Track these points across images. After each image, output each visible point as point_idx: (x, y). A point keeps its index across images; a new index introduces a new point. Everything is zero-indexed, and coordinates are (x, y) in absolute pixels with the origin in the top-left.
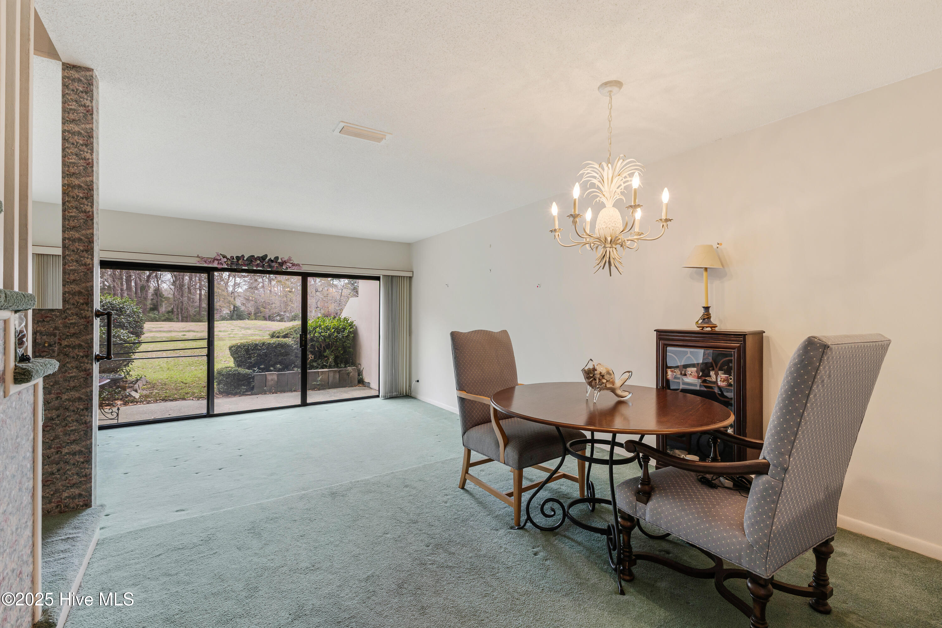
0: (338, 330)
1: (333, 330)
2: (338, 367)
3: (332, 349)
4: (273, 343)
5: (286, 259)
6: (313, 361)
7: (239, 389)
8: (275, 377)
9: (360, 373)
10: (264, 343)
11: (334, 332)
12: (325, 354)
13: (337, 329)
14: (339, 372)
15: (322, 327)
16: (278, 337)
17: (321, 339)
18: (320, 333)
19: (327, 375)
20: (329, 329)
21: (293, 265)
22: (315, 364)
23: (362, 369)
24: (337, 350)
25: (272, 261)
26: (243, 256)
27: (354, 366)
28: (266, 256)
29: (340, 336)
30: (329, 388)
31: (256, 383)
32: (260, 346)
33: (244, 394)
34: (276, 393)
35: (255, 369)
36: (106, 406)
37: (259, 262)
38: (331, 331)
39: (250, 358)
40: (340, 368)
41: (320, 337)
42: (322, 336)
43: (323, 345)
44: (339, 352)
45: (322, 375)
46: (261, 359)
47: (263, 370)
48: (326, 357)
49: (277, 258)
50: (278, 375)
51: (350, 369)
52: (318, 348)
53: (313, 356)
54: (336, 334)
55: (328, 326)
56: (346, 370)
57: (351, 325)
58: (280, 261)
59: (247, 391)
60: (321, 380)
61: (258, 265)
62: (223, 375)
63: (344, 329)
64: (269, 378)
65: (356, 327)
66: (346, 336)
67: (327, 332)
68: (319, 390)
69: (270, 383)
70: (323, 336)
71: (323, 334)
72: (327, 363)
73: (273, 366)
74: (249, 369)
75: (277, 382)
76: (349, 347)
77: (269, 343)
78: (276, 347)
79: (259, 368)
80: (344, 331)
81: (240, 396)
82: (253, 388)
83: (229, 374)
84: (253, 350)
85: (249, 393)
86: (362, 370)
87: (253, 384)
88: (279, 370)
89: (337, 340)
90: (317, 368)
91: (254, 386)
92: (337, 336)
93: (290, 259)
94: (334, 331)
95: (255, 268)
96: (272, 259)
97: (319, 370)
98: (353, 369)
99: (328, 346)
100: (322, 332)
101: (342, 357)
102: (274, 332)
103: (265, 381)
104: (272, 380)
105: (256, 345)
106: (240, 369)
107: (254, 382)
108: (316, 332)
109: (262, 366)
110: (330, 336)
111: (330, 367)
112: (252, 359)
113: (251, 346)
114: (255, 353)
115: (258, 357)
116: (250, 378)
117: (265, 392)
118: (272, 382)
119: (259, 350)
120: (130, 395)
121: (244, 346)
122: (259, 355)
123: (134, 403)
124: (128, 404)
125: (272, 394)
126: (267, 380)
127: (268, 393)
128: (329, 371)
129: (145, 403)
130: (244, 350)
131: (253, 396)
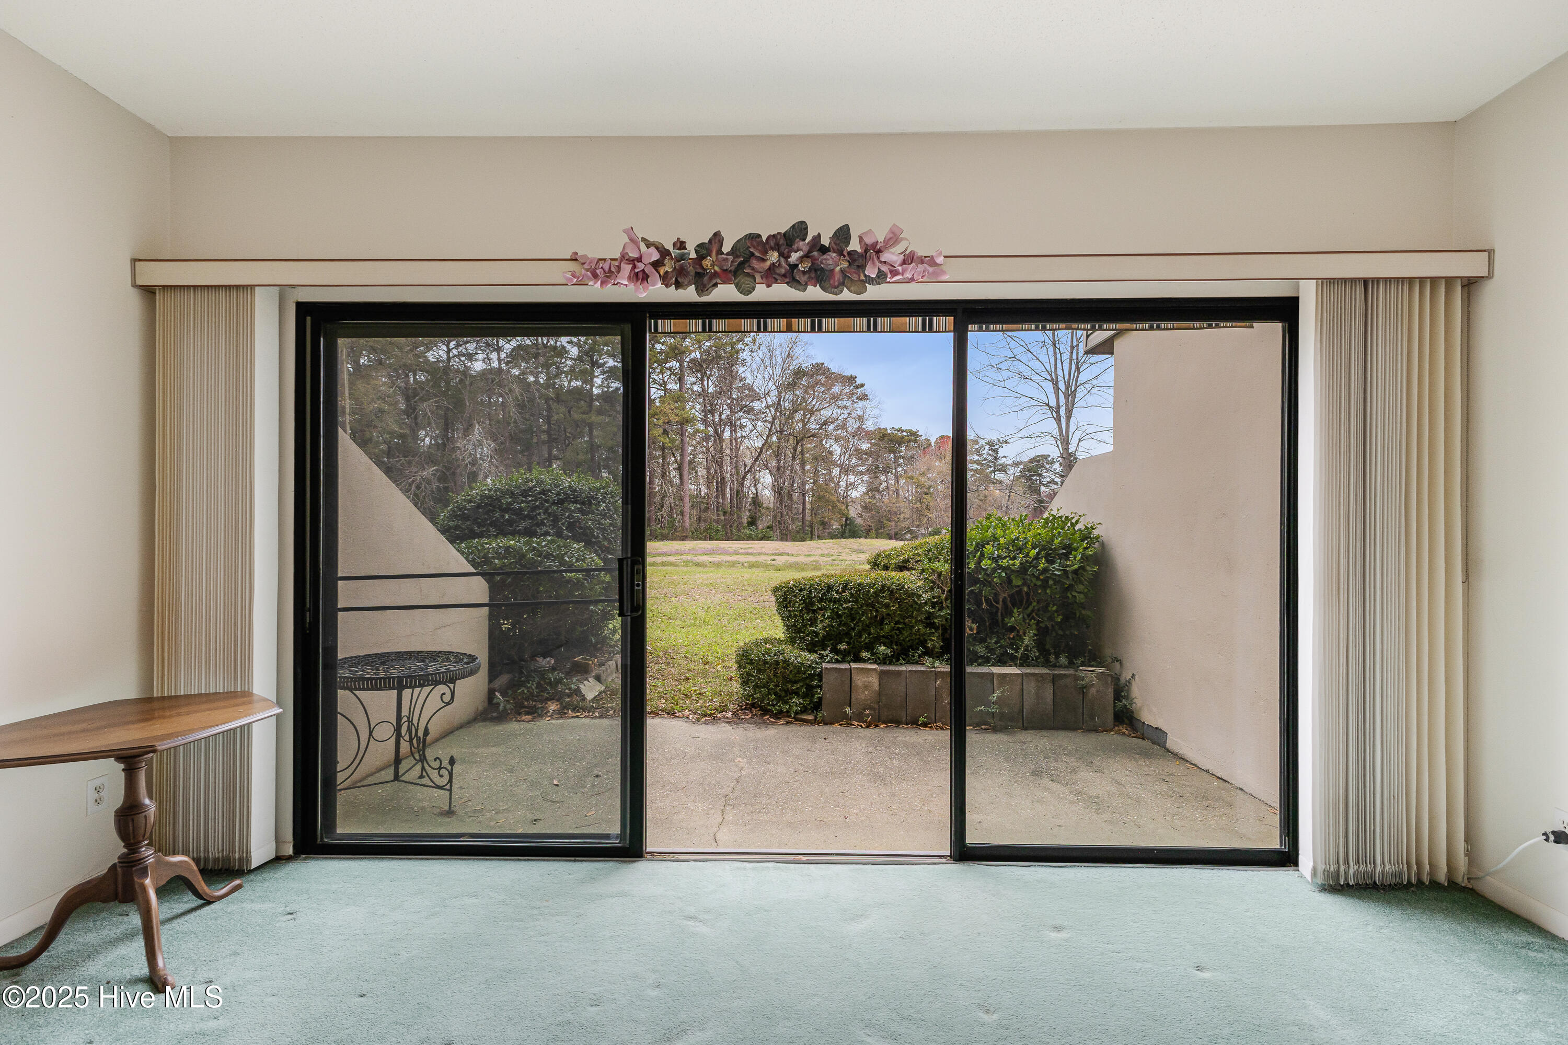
0: (1049, 552)
1: (1033, 552)
2: (1047, 664)
3: (1030, 609)
4: (871, 585)
5: (880, 237)
6: (976, 639)
7: (786, 703)
8: (874, 680)
9: (1121, 691)
10: (847, 584)
11: (1037, 557)
12: (1010, 622)
13: (1044, 548)
14: (1054, 679)
15: (1002, 540)
16: (886, 568)
17: (1000, 576)
18: (995, 560)
19: (1018, 688)
20: (1020, 549)
21: (909, 259)
22: (980, 649)
23: (1126, 675)
24: (1046, 609)
25: (824, 250)
26: (717, 238)
27: (1100, 664)
28: (800, 229)
29: (1056, 568)
30: (1025, 728)
31: (828, 691)
32: (837, 592)
33: (798, 719)
34: (876, 726)
35: (824, 653)
36: (528, 713)
37: (774, 257)
38: (1027, 555)
39: (813, 622)
40: (1055, 666)
41: (994, 570)
42: (1001, 567)
43: (1002, 596)
44: (1051, 618)
45: (1001, 684)
46: (839, 625)
47: (844, 656)
48: (1012, 629)
49: (843, 234)
50: (882, 674)
51: (1089, 674)
52: (987, 600)
53: (974, 626)
54: (1043, 564)
55: (1017, 539)
56: (1076, 678)
57: (1087, 535)
58: (854, 245)
59: (804, 710)
60: (1000, 702)
61: (771, 276)
62: (751, 662)
63: (1069, 549)
64: (859, 680)
65: (1103, 544)
66: (1075, 572)
67: (1014, 558)
68: (995, 730)
69: (862, 696)
70: (1004, 569)
71: (1004, 562)
72: (1016, 650)
73: (870, 647)
74: (810, 651)
75: (880, 694)
76: (1082, 606)
77: (859, 584)
78: (876, 594)
79: (835, 650)
80: (1066, 556)
81: (788, 723)
82: (817, 706)
83: (765, 662)
84: (821, 600)
85: (811, 717)
86: (1129, 682)
87: (818, 693)
88: (885, 660)
89: (1046, 581)
90: (986, 661)
91: (820, 699)
92: (1045, 570)
93: (894, 238)
94: (1038, 554)
96: (825, 241)
97: (996, 670)
98: (1100, 676)
99: (1018, 599)
100: (999, 557)
101: (1061, 632)
102: (878, 555)
103: (847, 689)
104: (866, 687)
105: (829, 588)
106: (788, 648)
107: (820, 687)
108: (982, 555)
109: (843, 646)
110: (1024, 568)
111: (1025, 661)
112: (820, 625)
113: (816, 589)
114: (825, 609)
115: (833, 619)
116: (811, 677)
117: (846, 721)
118: (867, 692)
119: (836, 601)
120: (578, 691)
121: (801, 590)
122: (836, 615)
123: (578, 711)
124: (566, 713)
125: (867, 727)
126: (853, 684)
127: (855, 723)
128: (1022, 675)
129: (597, 714)
130: (800, 601)
131: (815, 727)
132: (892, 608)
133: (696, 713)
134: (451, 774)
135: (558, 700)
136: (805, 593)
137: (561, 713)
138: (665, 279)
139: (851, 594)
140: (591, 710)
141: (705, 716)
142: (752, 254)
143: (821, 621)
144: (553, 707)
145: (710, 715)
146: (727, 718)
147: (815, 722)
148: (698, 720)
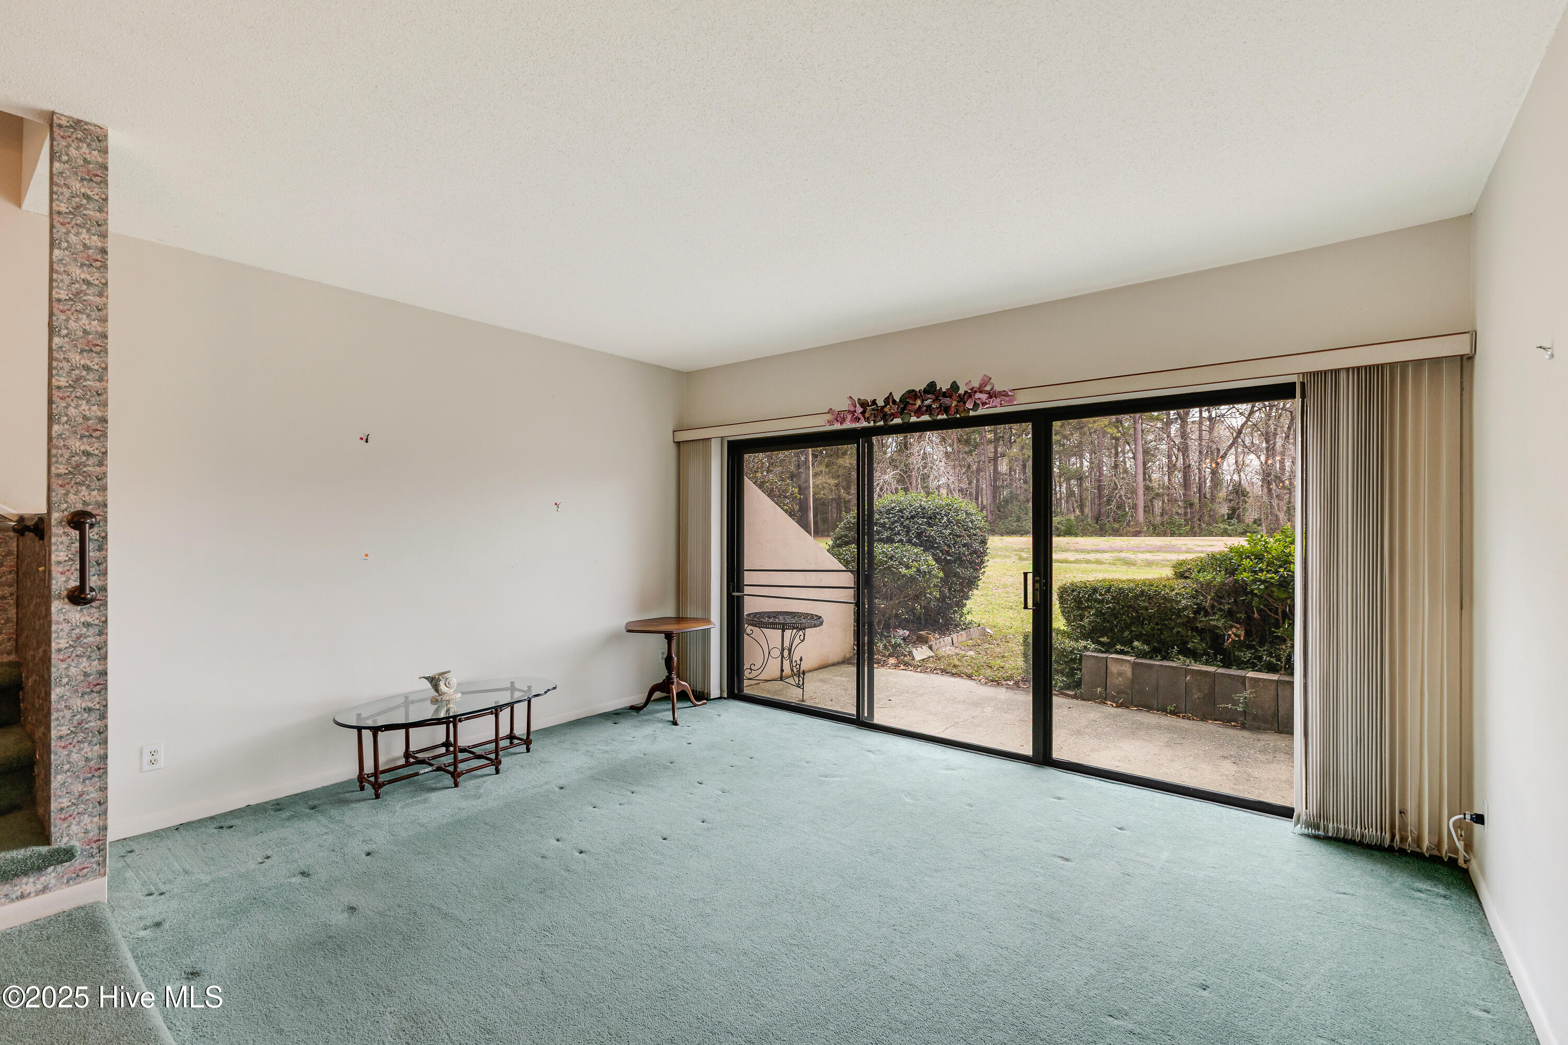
4: (1131, 590)
5: (977, 383)
6: (1241, 645)
8: (1128, 670)
12: (1276, 632)
15: (1267, 556)
18: (1256, 573)
19: (1272, 693)
21: (992, 395)
22: (1245, 655)
25: (945, 395)
28: (932, 386)
30: (1279, 732)
31: (1086, 671)
32: (1101, 595)
34: (1126, 707)
35: (1087, 643)
37: (919, 402)
45: (1251, 687)
46: (1103, 622)
47: (1105, 648)
49: (955, 386)
50: (1135, 665)
52: (1260, 611)
53: (1241, 634)
58: (961, 392)
59: (1065, 687)
60: (1251, 703)
61: (919, 412)
64: (1114, 668)
67: (1275, 572)
68: (1243, 727)
69: (1116, 681)
70: (1263, 582)
71: (1262, 576)
73: (1129, 643)
75: (1132, 681)
77: (1120, 589)
78: (1136, 597)
79: (1097, 642)
82: (1078, 684)
84: (1088, 600)
85: (1069, 693)
87: (1079, 675)
88: (1143, 655)
91: (1080, 679)
93: (984, 383)
95: (913, 419)
96: (945, 391)
97: (1251, 674)
100: (1261, 570)
103: (1104, 674)
104: (1120, 674)
105: (1095, 590)
107: (1080, 670)
109: (1105, 640)
112: (1086, 620)
113: (1083, 591)
114: (1090, 607)
115: (1097, 617)
116: (1073, 660)
117: (1102, 700)
118: (1120, 679)
119: (1100, 602)
120: (910, 653)
121: (1073, 591)
122: (1099, 613)
123: (907, 666)
124: (899, 666)
125: (1117, 707)
126: (1108, 671)
127: (1109, 703)
128: (1277, 681)
129: (919, 670)
130: (1072, 599)
131: (1075, 701)
132: (1150, 611)
133: (987, 679)
134: (803, 680)
135: (897, 658)
136: (1075, 593)
137: (896, 666)
138: (867, 420)
139: (1112, 596)
140: (916, 667)
141: (993, 681)
142: (908, 403)
143: (1087, 617)
144: (892, 661)
145: (996, 681)
146: (1009, 685)
147: (1075, 697)
148: (986, 683)
